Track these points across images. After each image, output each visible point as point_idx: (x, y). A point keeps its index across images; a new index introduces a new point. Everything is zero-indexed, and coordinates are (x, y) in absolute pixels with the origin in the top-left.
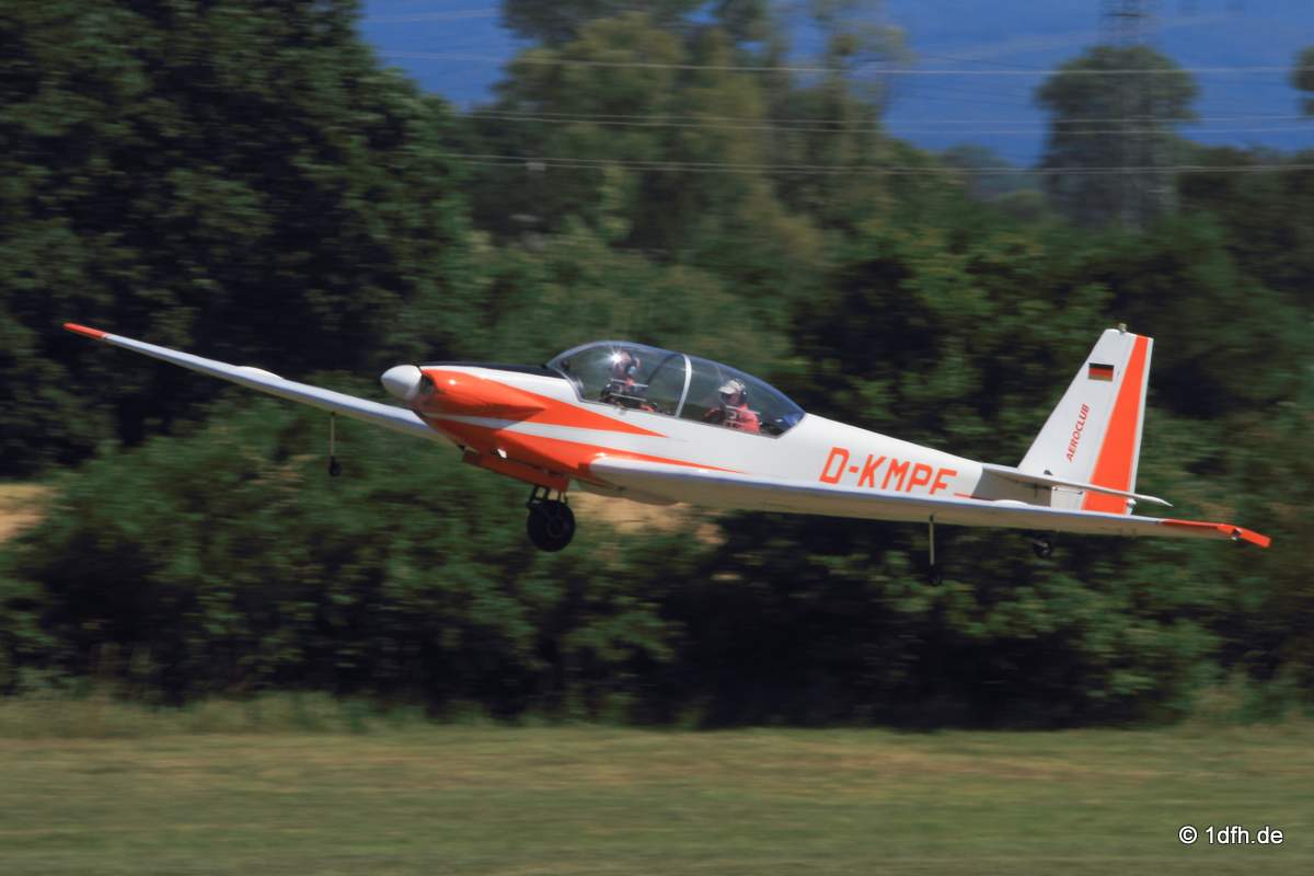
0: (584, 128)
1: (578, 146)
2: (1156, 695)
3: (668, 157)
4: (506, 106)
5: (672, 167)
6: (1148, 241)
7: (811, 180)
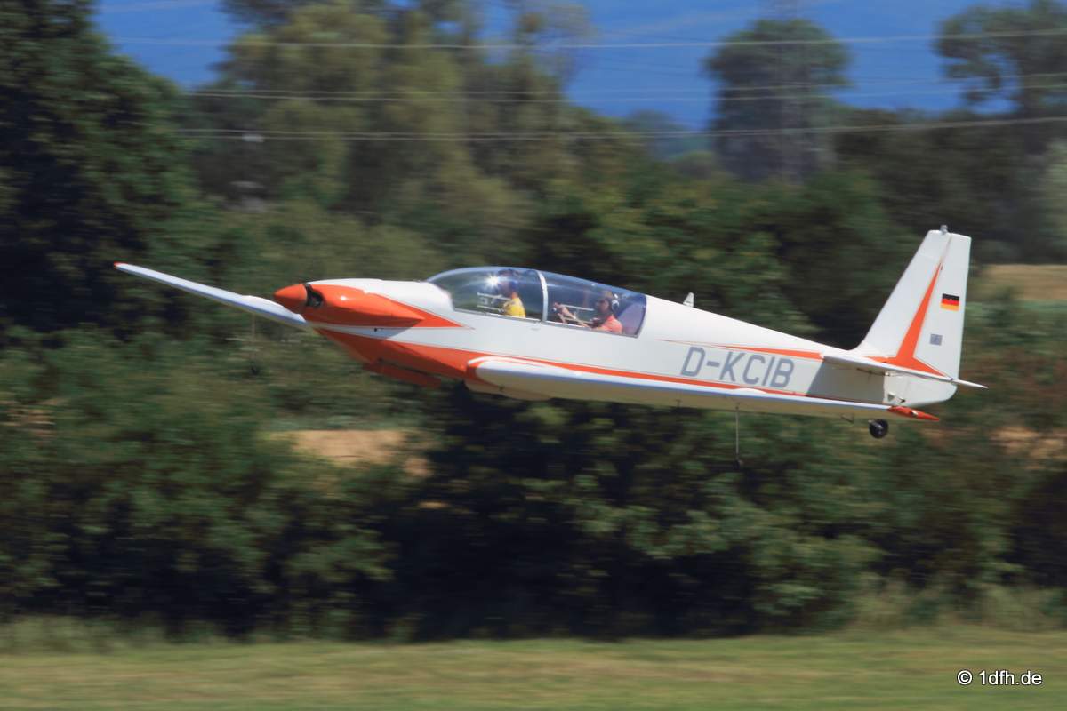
0: (299, 103)
1: (293, 120)
2: (822, 604)
3: (374, 129)
4: (226, 85)
5: (379, 137)
6: (807, 196)
7: (502, 145)
